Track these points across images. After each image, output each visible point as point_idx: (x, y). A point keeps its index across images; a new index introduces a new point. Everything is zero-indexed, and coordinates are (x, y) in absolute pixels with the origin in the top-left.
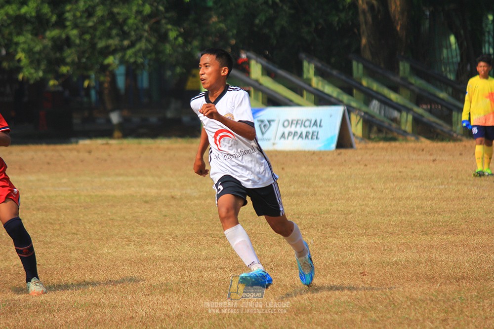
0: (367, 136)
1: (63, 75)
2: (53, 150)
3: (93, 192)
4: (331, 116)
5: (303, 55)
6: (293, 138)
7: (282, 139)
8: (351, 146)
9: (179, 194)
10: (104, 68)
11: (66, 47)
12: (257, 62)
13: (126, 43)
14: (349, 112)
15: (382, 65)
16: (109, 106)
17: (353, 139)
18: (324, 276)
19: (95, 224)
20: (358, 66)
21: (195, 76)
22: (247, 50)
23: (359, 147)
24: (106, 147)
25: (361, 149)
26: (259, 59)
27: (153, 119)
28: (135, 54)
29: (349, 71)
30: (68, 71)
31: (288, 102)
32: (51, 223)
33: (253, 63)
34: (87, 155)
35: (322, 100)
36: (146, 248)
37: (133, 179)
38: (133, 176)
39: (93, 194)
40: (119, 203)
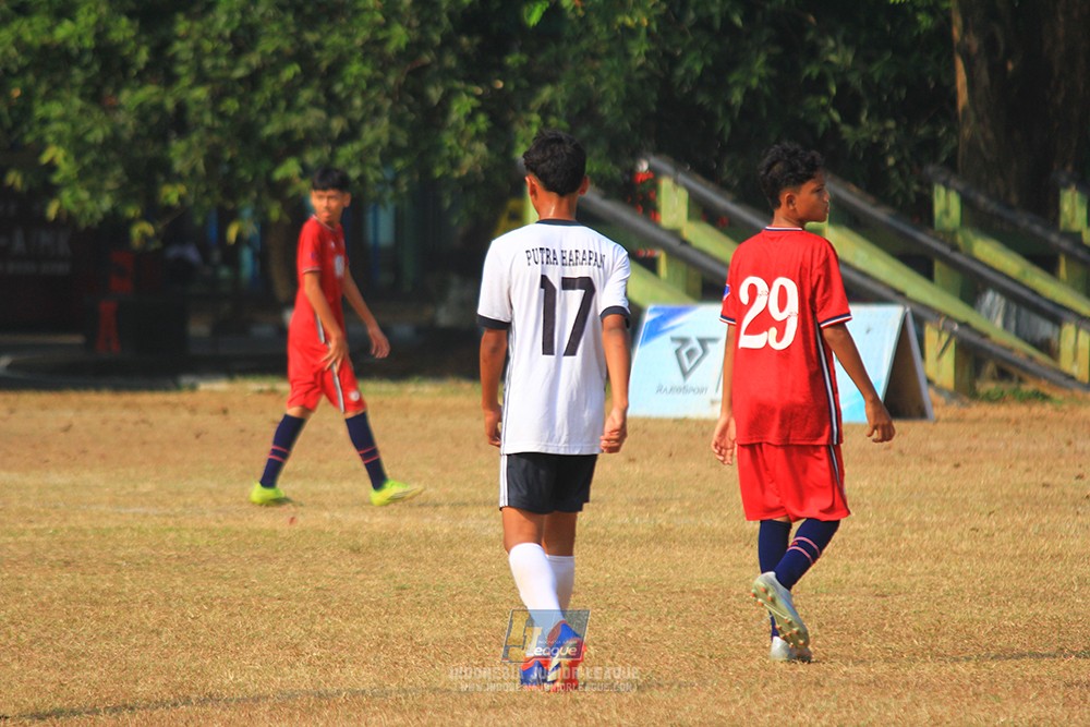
0: (966, 389)
1: (169, 209)
2: (127, 406)
3: (219, 521)
4: (868, 331)
8: (920, 413)
11: (174, 135)
12: (676, 182)
13: (337, 125)
14: (919, 322)
15: (1014, 199)
16: (282, 290)
17: (928, 395)
19: (212, 607)
20: (947, 199)
22: (659, 151)
23: (943, 417)
24: (269, 399)
25: (948, 421)
26: (682, 177)
27: (403, 330)
28: (362, 158)
29: (922, 211)
30: (181, 198)
32: (95, 603)
33: (666, 184)
34: (216, 420)
37: (328, 487)
38: (330, 479)
39: (217, 525)
40: (283, 550)
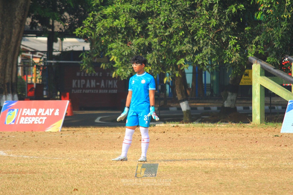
9: (232, 167)
13: (195, 48)
27: (214, 108)
28: (202, 58)
40: (185, 172)
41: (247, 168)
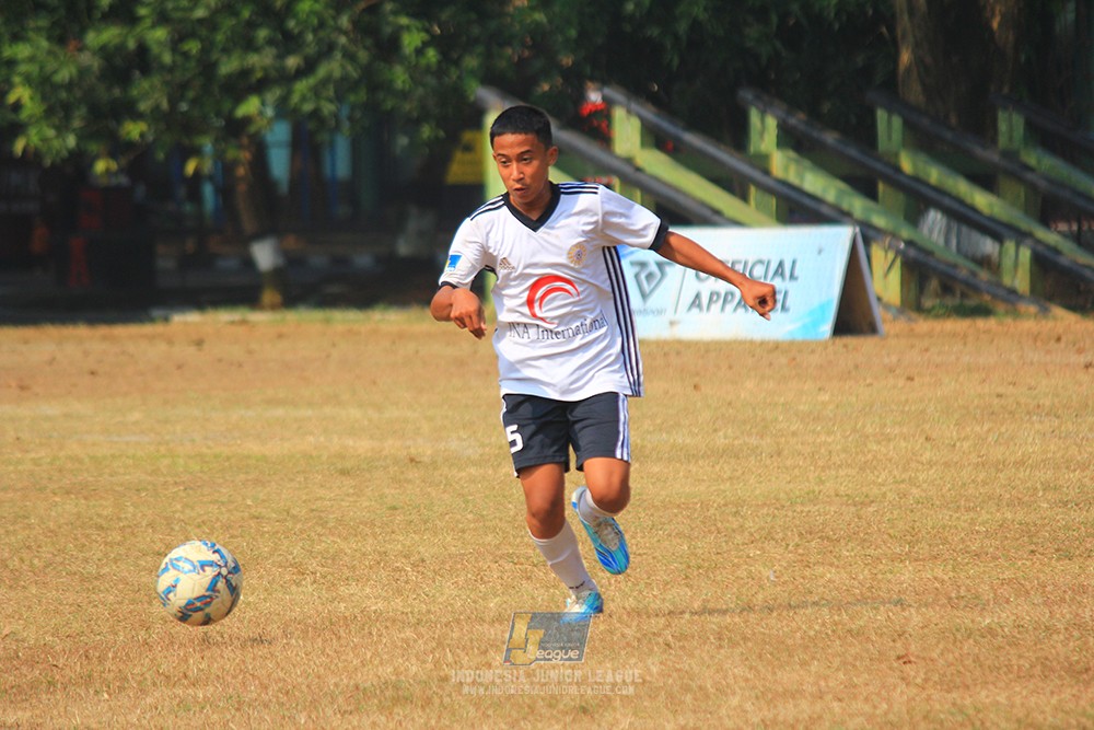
0: (914, 303)
1: (130, 145)
2: (104, 338)
3: (209, 447)
4: (820, 252)
5: (746, 94)
6: (723, 309)
7: (695, 311)
8: (871, 329)
9: (429, 452)
10: (236, 128)
11: (137, 73)
12: (629, 112)
13: (292, 62)
14: (867, 241)
15: (953, 120)
16: (248, 224)
17: (878, 312)
18: (803, 664)
19: (212, 530)
20: (889, 122)
21: (469, 148)
22: (603, 82)
23: (892, 332)
24: (240, 330)
25: (897, 336)
26: (634, 106)
27: (363, 260)
28: (316, 91)
29: (865, 135)
30: (142, 135)
31: (708, 213)
32: (101, 528)
33: (619, 114)
34: (192, 350)
35: (797, 210)
36: (343, 590)
37: (310, 412)
38: (310, 404)
39: (208, 451)
40: (274, 474)
41: (477, 457)
